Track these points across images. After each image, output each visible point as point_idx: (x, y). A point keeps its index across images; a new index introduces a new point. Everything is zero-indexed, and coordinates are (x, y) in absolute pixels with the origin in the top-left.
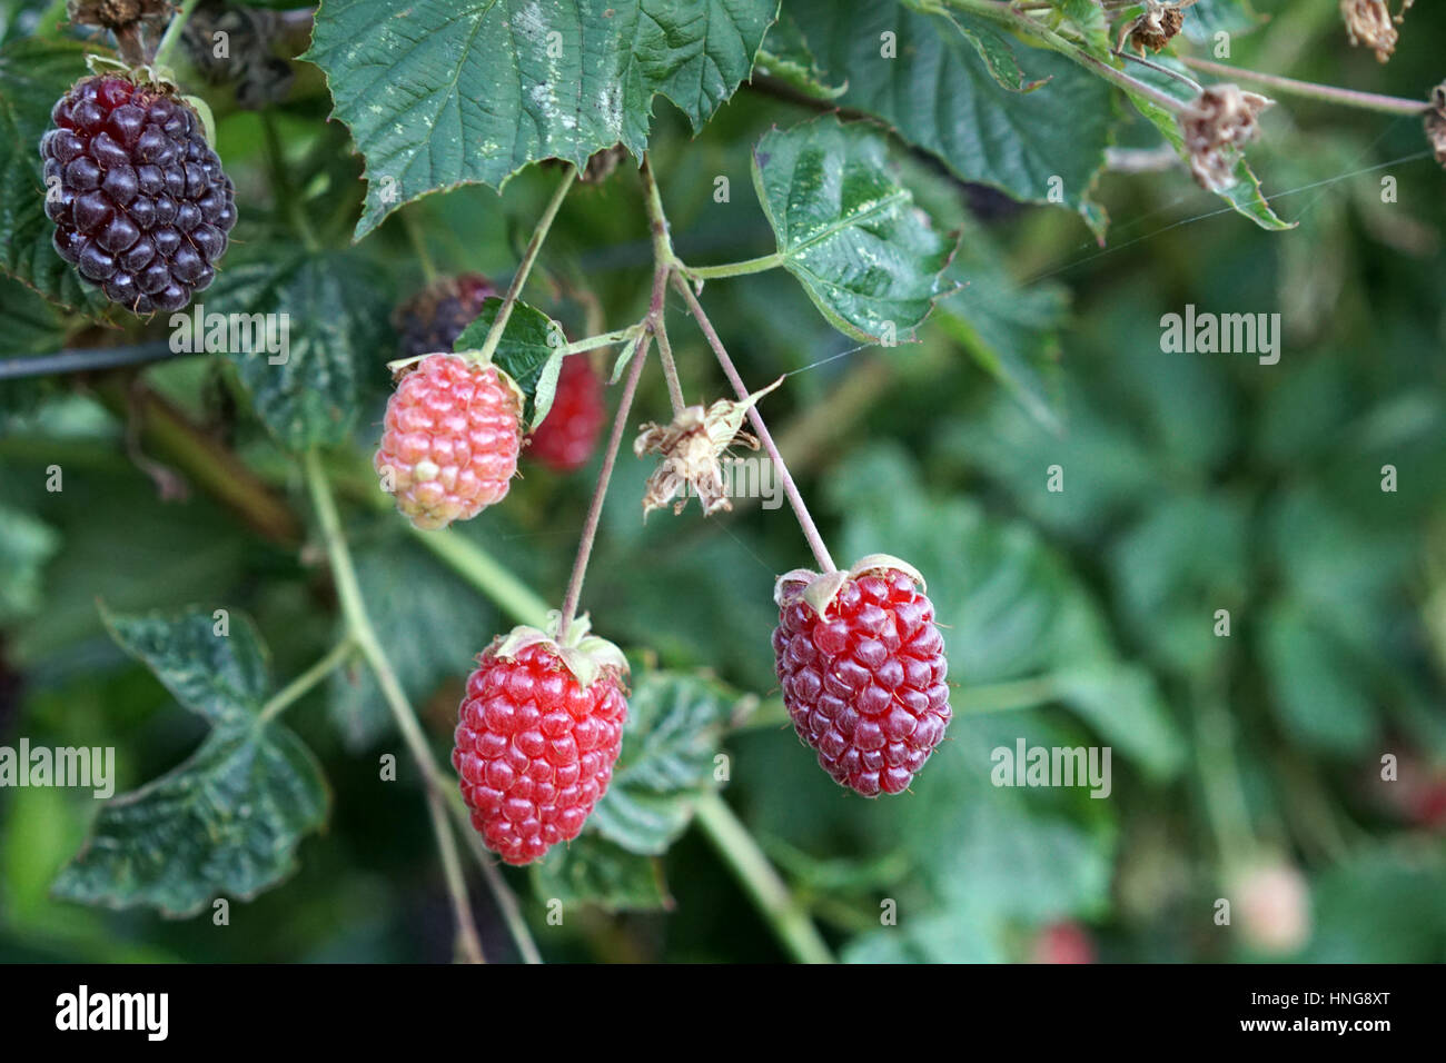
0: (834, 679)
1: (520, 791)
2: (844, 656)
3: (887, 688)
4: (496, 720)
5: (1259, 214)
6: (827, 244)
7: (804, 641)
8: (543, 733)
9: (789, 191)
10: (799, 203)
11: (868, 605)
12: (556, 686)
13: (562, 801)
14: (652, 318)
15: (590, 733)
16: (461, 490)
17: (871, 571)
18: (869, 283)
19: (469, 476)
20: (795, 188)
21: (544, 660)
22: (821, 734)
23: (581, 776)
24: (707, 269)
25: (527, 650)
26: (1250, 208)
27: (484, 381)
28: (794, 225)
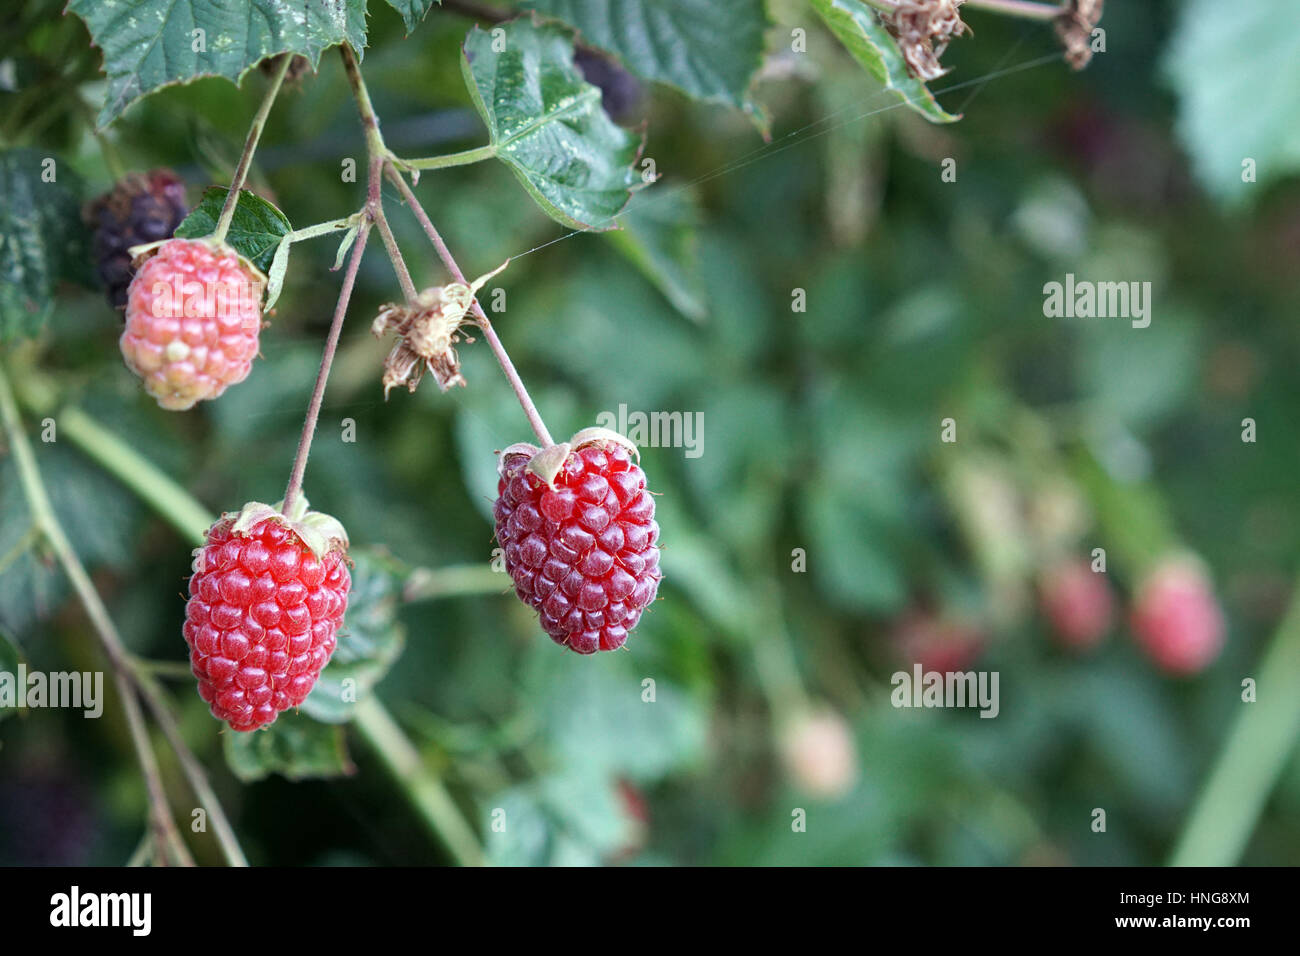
0: (559, 544)
1: (254, 661)
2: (571, 523)
3: (609, 552)
4: (233, 592)
5: (926, 106)
6: (534, 137)
7: (530, 509)
8: (279, 604)
9: (494, 87)
10: (505, 98)
11: (591, 474)
12: (290, 559)
13: (294, 668)
14: (371, 207)
15: (323, 602)
16: (212, 368)
17: (591, 443)
18: (572, 174)
19: (218, 356)
20: (500, 85)
21: (277, 534)
22: (546, 597)
23: (313, 645)
24: (420, 160)
25: (260, 524)
26: (917, 103)
27: (227, 264)
28: (502, 119)
